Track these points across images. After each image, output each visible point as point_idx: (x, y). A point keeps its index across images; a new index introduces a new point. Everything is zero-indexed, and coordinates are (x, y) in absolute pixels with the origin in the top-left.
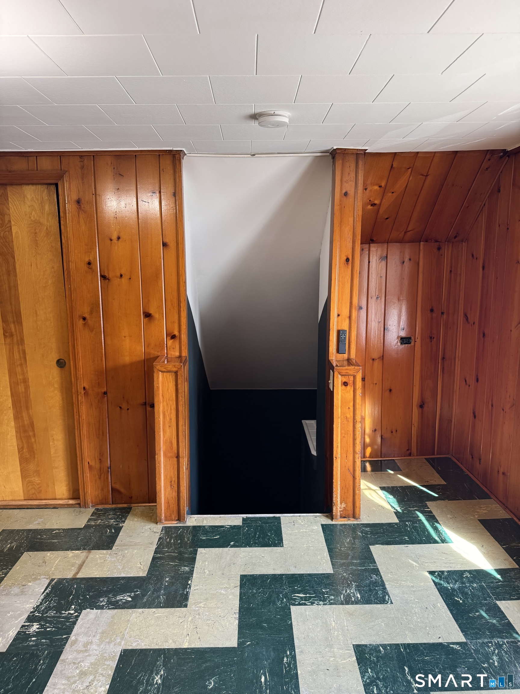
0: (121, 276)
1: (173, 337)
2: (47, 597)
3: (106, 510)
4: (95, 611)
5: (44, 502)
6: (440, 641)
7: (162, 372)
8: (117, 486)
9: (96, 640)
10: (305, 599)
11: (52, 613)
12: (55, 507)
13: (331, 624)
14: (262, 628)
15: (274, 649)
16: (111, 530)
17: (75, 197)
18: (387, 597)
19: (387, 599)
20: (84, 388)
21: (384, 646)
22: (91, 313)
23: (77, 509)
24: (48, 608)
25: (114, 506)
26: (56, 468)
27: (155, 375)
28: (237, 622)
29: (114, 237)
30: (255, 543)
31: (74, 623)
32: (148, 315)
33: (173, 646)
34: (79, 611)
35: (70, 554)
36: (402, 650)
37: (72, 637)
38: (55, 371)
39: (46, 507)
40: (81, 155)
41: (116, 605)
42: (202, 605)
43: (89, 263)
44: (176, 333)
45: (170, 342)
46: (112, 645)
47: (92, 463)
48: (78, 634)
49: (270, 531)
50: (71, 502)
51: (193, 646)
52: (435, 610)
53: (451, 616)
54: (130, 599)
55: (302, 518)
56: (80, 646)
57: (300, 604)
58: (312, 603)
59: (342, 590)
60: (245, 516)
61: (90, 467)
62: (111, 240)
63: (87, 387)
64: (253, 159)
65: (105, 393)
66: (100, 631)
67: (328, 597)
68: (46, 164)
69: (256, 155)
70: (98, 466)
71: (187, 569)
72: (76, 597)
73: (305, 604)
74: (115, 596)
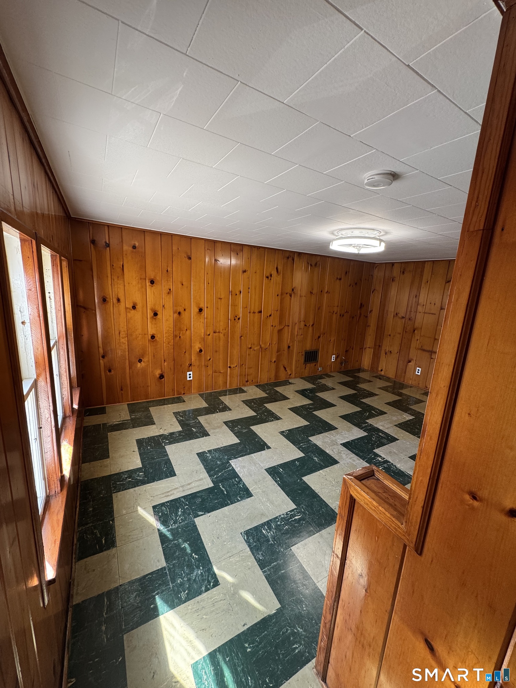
6: (209, 514)
19: (245, 536)
21: (238, 501)
52: (212, 538)
53: (202, 537)
73: (291, 511)
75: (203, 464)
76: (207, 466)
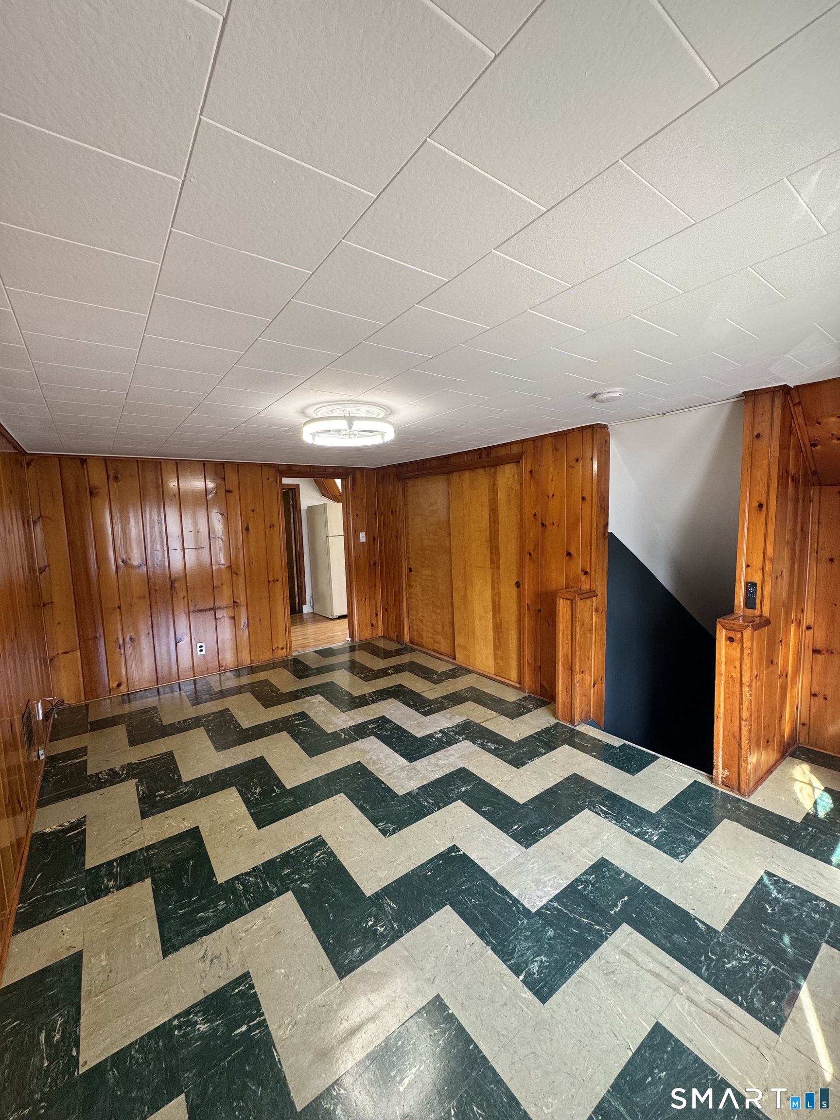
0: (553, 523)
1: (586, 573)
2: (456, 726)
3: (534, 698)
4: (471, 743)
5: (503, 680)
6: (691, 912)
7: (563, 598)
8: (544, 684)
9: (457, 756)
10: (604, 812)
11: (452, 733)
12: (508, 685)
13: (603, 836)
14: (550, 806)
15: (542, 820)
16: (524, 710)
17: (529, 469)
18: (683, 856)
19: (680, 857)
20: (528, 604)
21: (627, 876)
22: (534, 550)
23: (519, 691)
24: (453, 731)
25: (541, 698)
26: (512, 658)
27: (557, 600)
28: (539, 793)
29: (550, 495)
30: (612, 762)
31: (456, 743)
32: (569, 554)
33: (488, 780)
34: (463, 739)
35: (490, 711)
36: (641, 888)
37: (449, 748)
38: (515, 589)
39: (503, 683)
40: (534, 440)
41: (483, 747)
42: (528, 773)
43: (535, 515)
44: (588, 570)
45: (584, 577)
46: (461, 762)
47: (530, 661)
48: (452, 748)
49: (637, 761)
50: (518, 685)
51: (498, 788)
52: (722, 895)
53: (736, 910)
54: (493, 748)
55: (681, 767)
56: (447, 754)
57: (595, 812)
58: (606, 817)
59: (645, 827)
60: (627, 743)
61: (528, 663)
62: (548, 497)
63: (529, 604)
64: (665, 417)
65: (540, 610)
66: (463, 753)
67: (625, 823)
68: (515, 450)
69: (667, 414)
70: (533, 664)
71: (544, 751)
72: (470, 733)
73: (600, 815)
74: (488, 742)
75: (576, 967)
76: (578, 956)
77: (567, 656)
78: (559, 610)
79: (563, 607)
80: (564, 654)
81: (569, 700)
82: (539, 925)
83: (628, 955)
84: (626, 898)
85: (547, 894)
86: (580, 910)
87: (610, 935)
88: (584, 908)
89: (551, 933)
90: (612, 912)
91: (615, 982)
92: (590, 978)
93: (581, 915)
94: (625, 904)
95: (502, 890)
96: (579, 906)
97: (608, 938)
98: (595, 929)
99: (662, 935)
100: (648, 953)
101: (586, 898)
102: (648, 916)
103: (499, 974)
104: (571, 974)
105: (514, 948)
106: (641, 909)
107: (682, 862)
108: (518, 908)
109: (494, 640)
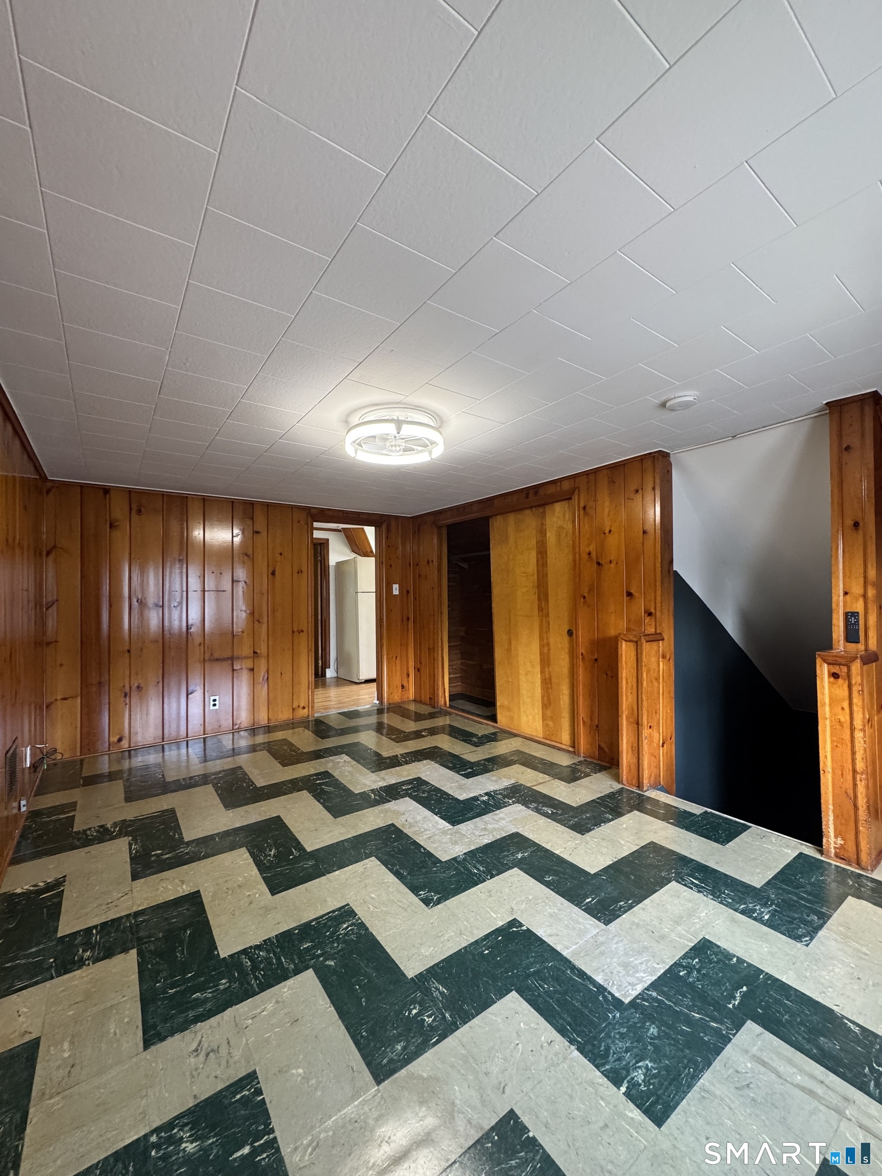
0: (611, 561)
1: (650, 614)
2: (505, 789)
3: (592, 763)
4: (523, 807)
5: (553, 743)
6: (834, 1008)
7: (626, 641)
8: (603, 745)
9: (508, 820)
10: (696, 886)
11: (499, 797)
12: (559, 749)
13: (700, 913)
14: (628, 878)
15: (621, 892)
16: (581, 774)
17: (582, 505)
20: (582, 654)
21: (741, 961)
22: (589, 593)
23: (572, 755)
24: (501, 794)
25: (599, 762)
26: (563, 718)
27: (619, 643)
28: (611, 862)
29: (607, 531)
30: (695, 830)
31: (506, 806)
32: (629, 594)
33: (548, 847)
34: (514, 803)
35: (541, 775)
36: (761, 977)
37: (498, 812)
38: (566, 638)
39: (554, 747)
40: (587, 474)
41: (538, 811)
42: (596, 840)
43: (589, 554)
44: (653, 610)
45: (648, 619)
46: (513, 826)
47: (585, 719)
48: (501, 812)
49: (725, 831)
50: (571, 749)
51: (562, 855)
54: (550, 812)
55: (780, 838)
56: (496, 818)
57: (685, 885)
58: (699, 892)
59: (751, 903)
60: (709, 810)
61: (584, 722)
62: (605, 534)
63: (584, 653)
64: (735, 442)
65: (596, 660)
66: (515, 817)
67: (725, 898)
68: (566, 486)
69: (738, 436)
70: (589, 722)
71: (610, 816)
72: (521, 796)
73: (691, 888)
74: (543, 806)
75: (695, 1077)
76: (696, 1063)
77: (632, 709)
78: (622, 654)
79: (626, 651)
80: (628, 705)
81: (635, 760)
82: (636, 1020)
83: (764, 1064)
84: (745, 989)
85: (641, 980)
86: (687, 1001)
87: (734, 1035)
88: (692, 1000)
89: (653, 1030)
90: (731, 1006)
91: (753, 1099)
92: (718, 1093)
93: (691, 1008)
94: (744, 996)
95: (582, 974)
96: (684, 996)
97: (730, 1040)
98: (712, 1028)
99: (804, 1038)
100: (790, 1061)
101: (691, 986)
102: (779, 1012)
103: (592, 1083)
104: (690, 1086)
105: (608, 1048)
106: (767, 1002)
107: (807, 945)
108: (605, 997)
109: (543, 697)
